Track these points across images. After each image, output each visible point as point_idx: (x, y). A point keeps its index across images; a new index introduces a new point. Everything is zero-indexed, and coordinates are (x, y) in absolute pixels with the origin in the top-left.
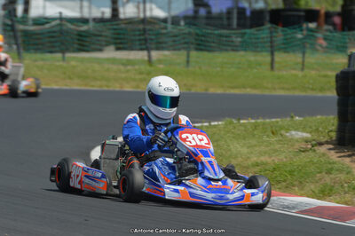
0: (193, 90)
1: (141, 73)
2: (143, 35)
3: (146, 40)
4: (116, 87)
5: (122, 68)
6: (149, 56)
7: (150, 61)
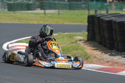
0: (59, 23)
1: (41, 17)
2: (42, 4)
3: (43, 6)
4: (31, 22)
5: (35, 16)
6: (45, 12)
7: (45, 13)
